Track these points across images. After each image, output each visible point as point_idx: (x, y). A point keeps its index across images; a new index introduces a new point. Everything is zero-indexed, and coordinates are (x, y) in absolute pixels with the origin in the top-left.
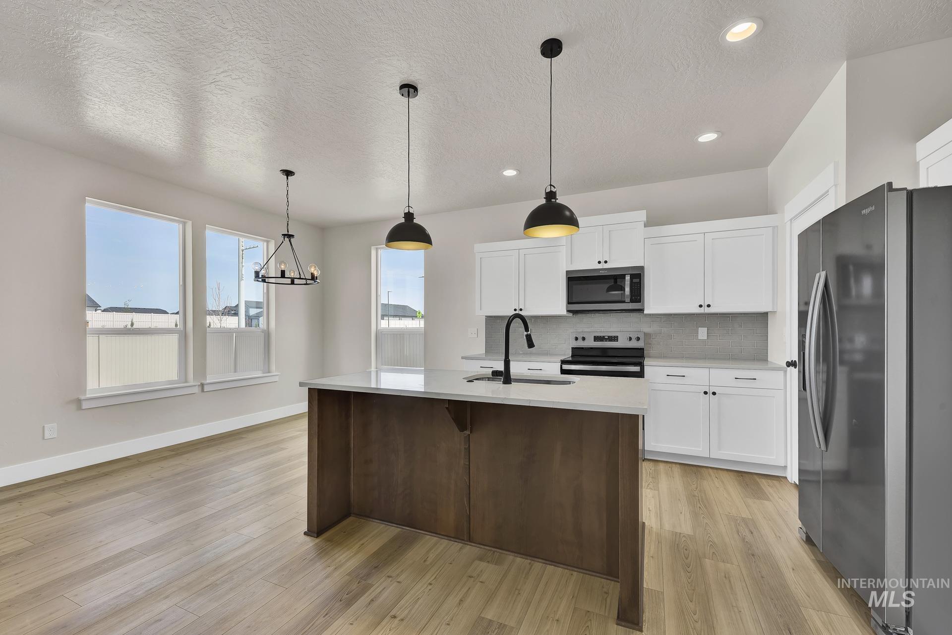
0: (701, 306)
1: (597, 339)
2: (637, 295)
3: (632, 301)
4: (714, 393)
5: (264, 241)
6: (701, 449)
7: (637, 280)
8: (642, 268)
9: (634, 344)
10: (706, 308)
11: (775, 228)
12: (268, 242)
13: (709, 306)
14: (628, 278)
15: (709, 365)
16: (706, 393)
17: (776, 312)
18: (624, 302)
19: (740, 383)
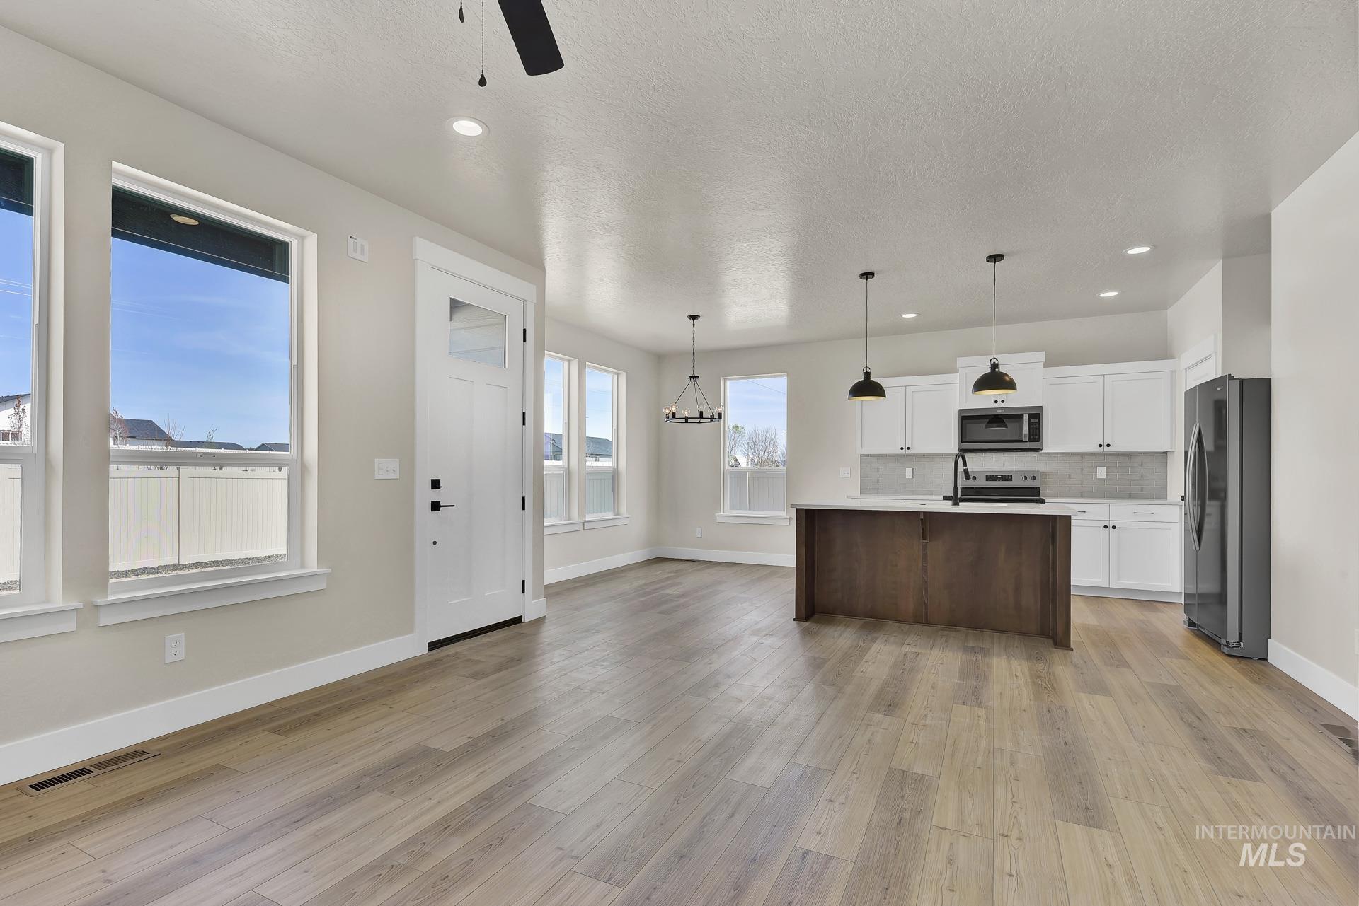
0: (1100, 446)
1: (989, 478)
2: (1035, 434)
3: (1030, 440)
4: (1114, 527)
5: (615, 373)
6: (1101, 580)
7: (1036, 420)
8: (1041, 408)
9: (1029, 484)
10: (1106, 447)
11: (1173, 373)
12: (618, 375)
13: (1108, 445)
14: (1026, 417)
15: (1109, 501)
16: (1106, 527)
17: (1173, 452)
18: (1022, 441)
19: (1139, 517)
